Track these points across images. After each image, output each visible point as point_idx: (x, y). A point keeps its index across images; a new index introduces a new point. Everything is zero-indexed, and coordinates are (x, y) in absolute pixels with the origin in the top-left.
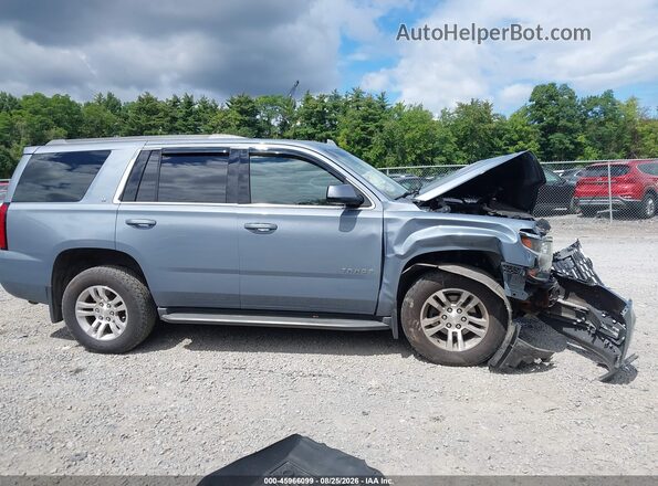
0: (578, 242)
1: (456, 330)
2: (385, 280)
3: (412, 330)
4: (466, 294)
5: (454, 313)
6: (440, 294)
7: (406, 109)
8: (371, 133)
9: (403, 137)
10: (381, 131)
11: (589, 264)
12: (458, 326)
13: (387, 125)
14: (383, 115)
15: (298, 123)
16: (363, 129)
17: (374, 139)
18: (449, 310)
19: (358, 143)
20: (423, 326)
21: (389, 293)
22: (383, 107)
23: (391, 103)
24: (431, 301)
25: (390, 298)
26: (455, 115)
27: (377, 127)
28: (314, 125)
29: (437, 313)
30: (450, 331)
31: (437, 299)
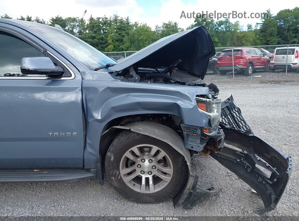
0: (231, 97)
1: (148, 176)
2: (88, 141)
3: (113, 178)
4: (155, 149)
5: (147, 163)
6: (135, 149)
7: (139, 25)
8: (123, 36)
9: (138, 38)
10: (128, 35)
11: (239, 111)
12: (150, 173)
13: (131, 32)
14: (128, 28)
15: (87, 31)
16: (120, 34)
17: (125, 39)
18: (143, 160)
19: (117, 41)
20: (122, 174)
21: (93, 152)
22: (128, 23)
23: (132, 22)
24: (128, 154)
25: (94, 155)
26: (162, 28)
27: (126, 33)
28: (95, 32)
29: (133, 163)
30: (144, 177)
31: (133, 153)
